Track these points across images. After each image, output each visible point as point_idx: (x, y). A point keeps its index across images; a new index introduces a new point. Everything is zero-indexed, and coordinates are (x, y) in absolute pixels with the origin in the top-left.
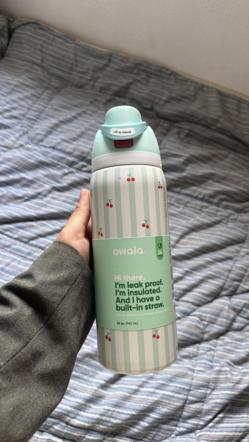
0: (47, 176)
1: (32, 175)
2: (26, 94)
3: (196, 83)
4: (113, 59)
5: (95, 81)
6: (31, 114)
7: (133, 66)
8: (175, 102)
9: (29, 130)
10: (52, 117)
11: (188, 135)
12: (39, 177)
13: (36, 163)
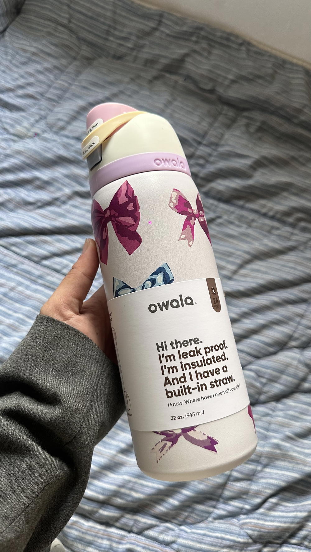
0: (67, 176)
1: (48, 175)
2: (46, 65)
3: (276, 57)
4: (164, 20)
5: (139, 51)
6: (52, 93)
7: (190, 30)
8: (244, 83)
9: (47, 114)
10: (79, 97)
11: (260, 129)
12: (57, 177)
13: (54, 159)
